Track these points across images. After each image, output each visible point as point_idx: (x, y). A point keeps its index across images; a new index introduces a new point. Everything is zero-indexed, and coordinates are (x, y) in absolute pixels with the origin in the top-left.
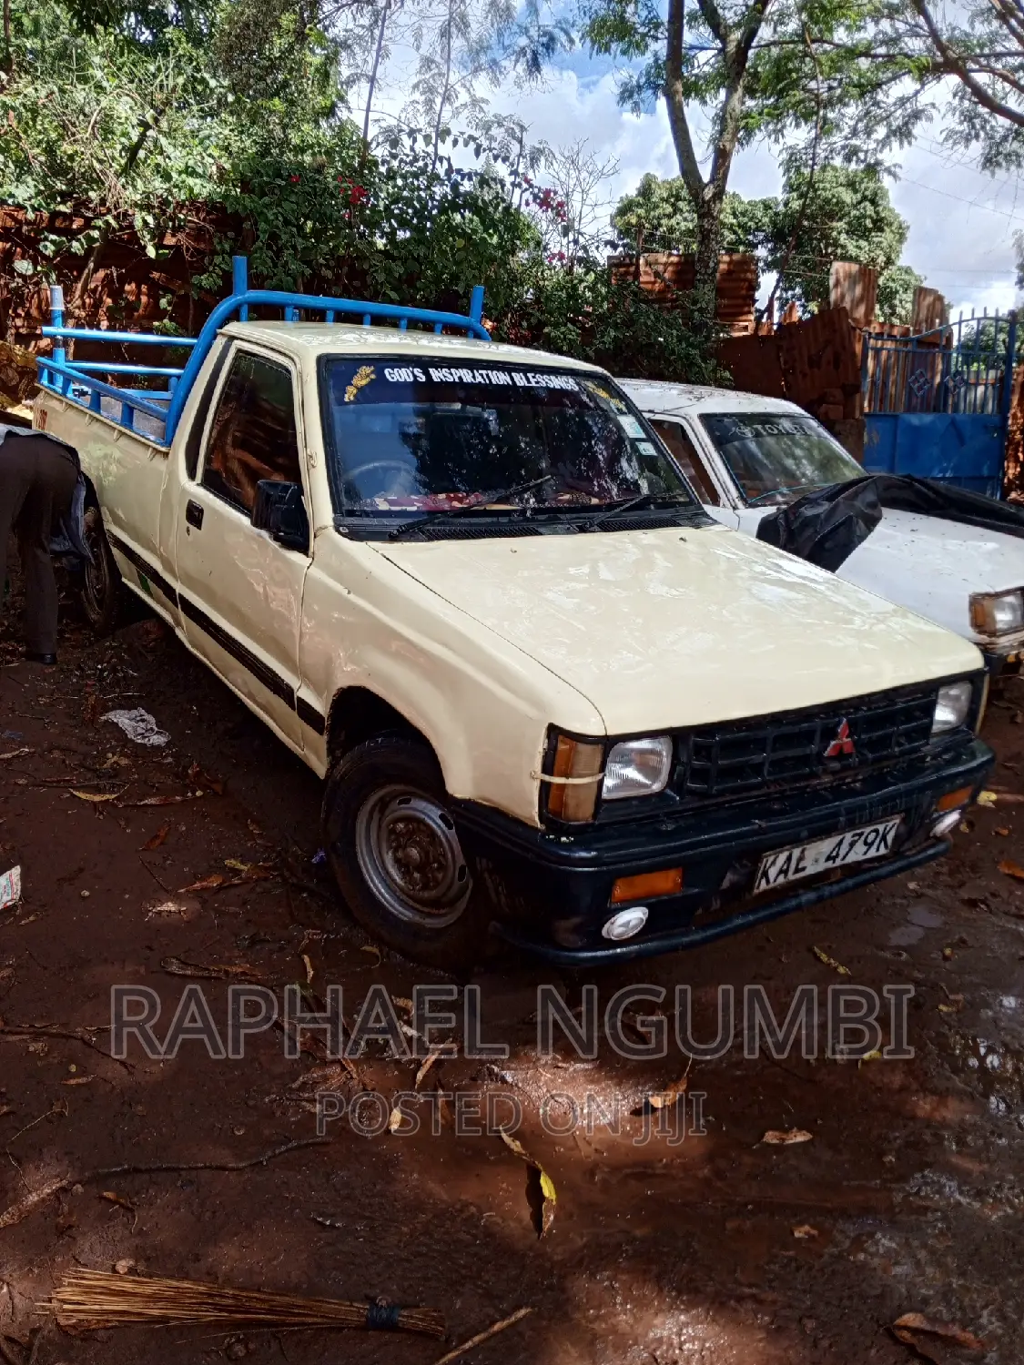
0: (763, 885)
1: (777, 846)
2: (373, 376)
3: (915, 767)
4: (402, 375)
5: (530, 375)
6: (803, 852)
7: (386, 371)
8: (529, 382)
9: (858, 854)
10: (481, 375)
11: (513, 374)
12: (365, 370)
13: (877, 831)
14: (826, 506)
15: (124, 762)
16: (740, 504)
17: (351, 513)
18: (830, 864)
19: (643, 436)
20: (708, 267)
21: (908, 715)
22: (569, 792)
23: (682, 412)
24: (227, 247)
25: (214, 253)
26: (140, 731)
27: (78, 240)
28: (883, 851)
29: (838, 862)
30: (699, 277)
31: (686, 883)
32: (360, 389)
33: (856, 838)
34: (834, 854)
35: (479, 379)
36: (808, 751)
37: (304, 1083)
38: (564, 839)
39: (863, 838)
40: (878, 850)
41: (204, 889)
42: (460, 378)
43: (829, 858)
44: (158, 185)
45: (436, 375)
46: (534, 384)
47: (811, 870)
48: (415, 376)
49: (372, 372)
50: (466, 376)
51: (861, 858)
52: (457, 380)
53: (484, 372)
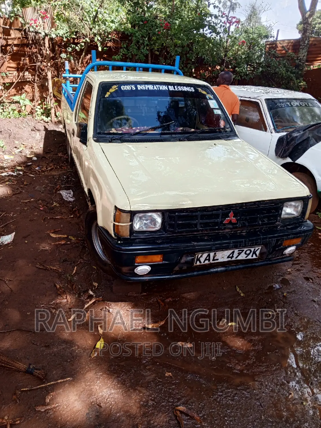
0: (198, 263)
1: (203, 251)
2: (117, 89)
3: (273, 230)
4: (128, 88)
5: (175, 87)
6: (215, 254)
7: (122, 87)
8: (175, 89)
9: (242, 257)
10: (157, 87)
11: (169, 87)
12: (115, 86)
13: (251, 251)
14: (302, 133)
15: (58, 205)
16: (273, 131)
17: (99, 133)
18: (230, 259)
19: (217, 107)
20: (305, 43)
21: (269, 210)
22: (120, 227)
23: (259, 98)
24: (125, 46)
25: (121, 48)
26: (67, 196)
27: (78, 46)
28: (254, 257)
29: (234, 259)
30: (301, 47)
31: (163, 260)
32: (111, 93)
33: (241, 252)
34: (231, 256)
35: (155, 88)
36: (216, 221)
37: (54, 303)
38: (119, 242)
39: (244, 252)
40: (252, 256)
41: (59, 244)
42: (148, 88)
43: (228, 257)
44: (103, 27)
45: (140, 87)
46: (176, 90)
47: (220, 260)
48: (132, 88)
49: (117, 87)
50: (151, 87)
51: (244, 258)
52: (147, 89)
53: (158, 86)
